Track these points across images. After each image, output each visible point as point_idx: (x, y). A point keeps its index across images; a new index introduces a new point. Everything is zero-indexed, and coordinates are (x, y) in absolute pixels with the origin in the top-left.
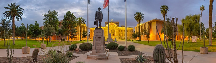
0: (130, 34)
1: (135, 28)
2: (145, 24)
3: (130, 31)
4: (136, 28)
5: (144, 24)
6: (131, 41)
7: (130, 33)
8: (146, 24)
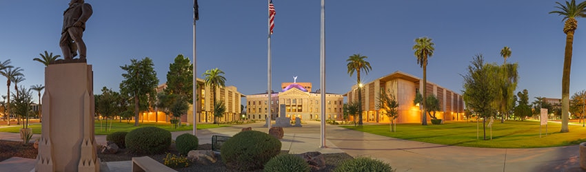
0: (336, 109)
1: (346, 95)
2: (372, 85)
3: (335, 102)
4: (348, 95)
5: (370, 85)
6: (337, 124)
7: (336, 106)
8: (374, 83)
